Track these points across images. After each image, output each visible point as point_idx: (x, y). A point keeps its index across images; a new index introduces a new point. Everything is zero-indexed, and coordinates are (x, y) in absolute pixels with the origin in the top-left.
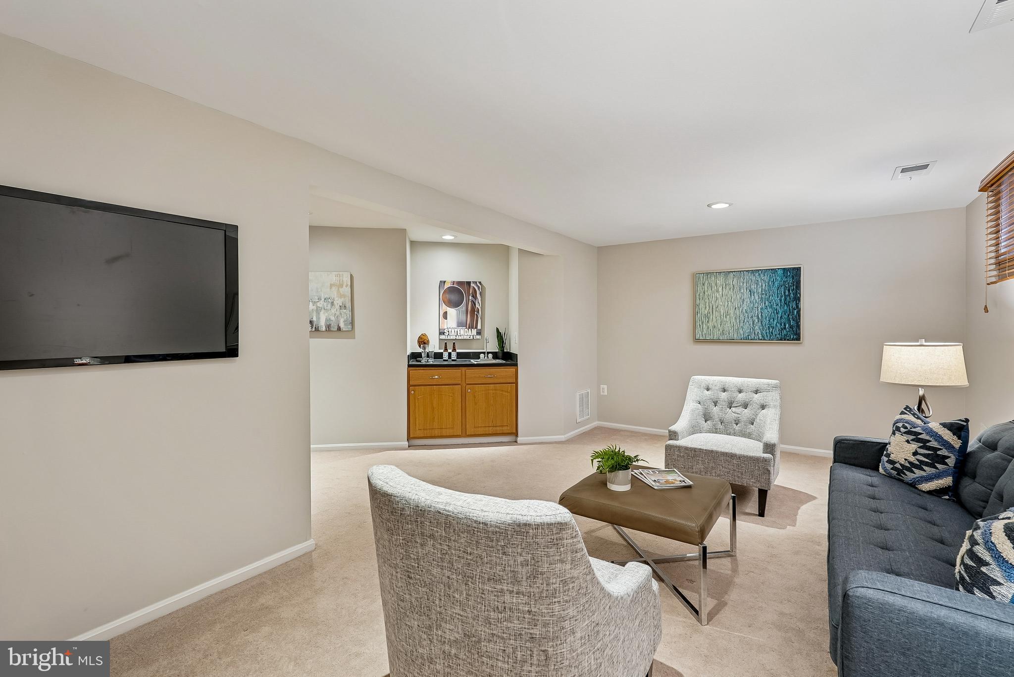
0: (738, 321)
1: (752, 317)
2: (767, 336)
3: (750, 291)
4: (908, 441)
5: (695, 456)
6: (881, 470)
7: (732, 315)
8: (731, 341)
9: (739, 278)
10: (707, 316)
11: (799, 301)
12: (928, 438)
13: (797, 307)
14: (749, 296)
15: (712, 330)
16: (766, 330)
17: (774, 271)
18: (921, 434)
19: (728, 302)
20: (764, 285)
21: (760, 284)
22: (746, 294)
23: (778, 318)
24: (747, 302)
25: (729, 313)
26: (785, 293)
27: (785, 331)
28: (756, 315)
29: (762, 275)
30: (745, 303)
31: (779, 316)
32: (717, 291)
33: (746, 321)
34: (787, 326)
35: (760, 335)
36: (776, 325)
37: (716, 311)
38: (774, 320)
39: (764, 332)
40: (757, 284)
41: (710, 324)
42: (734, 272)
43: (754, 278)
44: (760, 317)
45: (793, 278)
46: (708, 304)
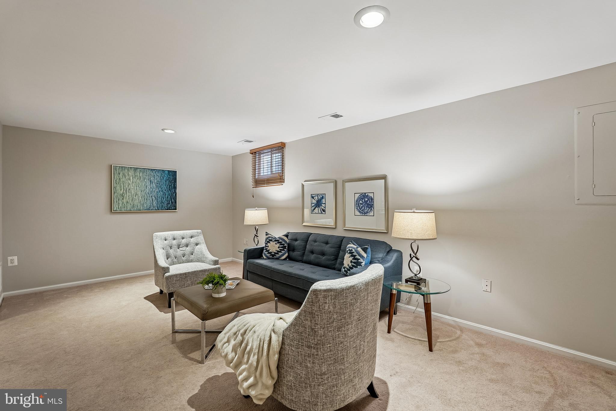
0: (143, 199)
1: (152, 197)
2: (160, 208)
3: (150, 181)
4: (276, 244)
5: (186, 277)
6: (264, 257)
7: (139, 195)
8: (139, 211)
9: (143, 172)
10: (122, 195)
11: (176, 189)
12: (281, 241)
13: (175, 192)
14: (150, 184)
15: (126, 204)
16: (159, 204)
17: (163, 171)
18: (279, 240)
19: (137, 186)
20: (158, 179)
21: (156, 178)
22: (148, 183)
23: (166, 197)
24: (148, 188)
25: (137, 194)
26: (169, 184)
27: (169, 205)
28: (154, 196)
29: (157, 173)
30: (147, 188)
31: (166, 196)
32: (129, 179)
33: (148, 199)
34: (170, 202)
35: (156, 207)
36: (165, 201)
37: (129, 192)
38: (163, 199)
39: (158, 205)
40: (154, 178)
41: (125, 201)
42: (140, 168)
43: (152, 174)
44: (156, 196)
45: (173, 176)
46: (122, 187)
